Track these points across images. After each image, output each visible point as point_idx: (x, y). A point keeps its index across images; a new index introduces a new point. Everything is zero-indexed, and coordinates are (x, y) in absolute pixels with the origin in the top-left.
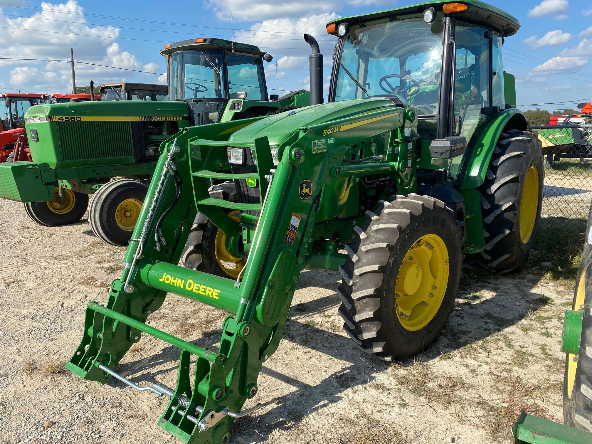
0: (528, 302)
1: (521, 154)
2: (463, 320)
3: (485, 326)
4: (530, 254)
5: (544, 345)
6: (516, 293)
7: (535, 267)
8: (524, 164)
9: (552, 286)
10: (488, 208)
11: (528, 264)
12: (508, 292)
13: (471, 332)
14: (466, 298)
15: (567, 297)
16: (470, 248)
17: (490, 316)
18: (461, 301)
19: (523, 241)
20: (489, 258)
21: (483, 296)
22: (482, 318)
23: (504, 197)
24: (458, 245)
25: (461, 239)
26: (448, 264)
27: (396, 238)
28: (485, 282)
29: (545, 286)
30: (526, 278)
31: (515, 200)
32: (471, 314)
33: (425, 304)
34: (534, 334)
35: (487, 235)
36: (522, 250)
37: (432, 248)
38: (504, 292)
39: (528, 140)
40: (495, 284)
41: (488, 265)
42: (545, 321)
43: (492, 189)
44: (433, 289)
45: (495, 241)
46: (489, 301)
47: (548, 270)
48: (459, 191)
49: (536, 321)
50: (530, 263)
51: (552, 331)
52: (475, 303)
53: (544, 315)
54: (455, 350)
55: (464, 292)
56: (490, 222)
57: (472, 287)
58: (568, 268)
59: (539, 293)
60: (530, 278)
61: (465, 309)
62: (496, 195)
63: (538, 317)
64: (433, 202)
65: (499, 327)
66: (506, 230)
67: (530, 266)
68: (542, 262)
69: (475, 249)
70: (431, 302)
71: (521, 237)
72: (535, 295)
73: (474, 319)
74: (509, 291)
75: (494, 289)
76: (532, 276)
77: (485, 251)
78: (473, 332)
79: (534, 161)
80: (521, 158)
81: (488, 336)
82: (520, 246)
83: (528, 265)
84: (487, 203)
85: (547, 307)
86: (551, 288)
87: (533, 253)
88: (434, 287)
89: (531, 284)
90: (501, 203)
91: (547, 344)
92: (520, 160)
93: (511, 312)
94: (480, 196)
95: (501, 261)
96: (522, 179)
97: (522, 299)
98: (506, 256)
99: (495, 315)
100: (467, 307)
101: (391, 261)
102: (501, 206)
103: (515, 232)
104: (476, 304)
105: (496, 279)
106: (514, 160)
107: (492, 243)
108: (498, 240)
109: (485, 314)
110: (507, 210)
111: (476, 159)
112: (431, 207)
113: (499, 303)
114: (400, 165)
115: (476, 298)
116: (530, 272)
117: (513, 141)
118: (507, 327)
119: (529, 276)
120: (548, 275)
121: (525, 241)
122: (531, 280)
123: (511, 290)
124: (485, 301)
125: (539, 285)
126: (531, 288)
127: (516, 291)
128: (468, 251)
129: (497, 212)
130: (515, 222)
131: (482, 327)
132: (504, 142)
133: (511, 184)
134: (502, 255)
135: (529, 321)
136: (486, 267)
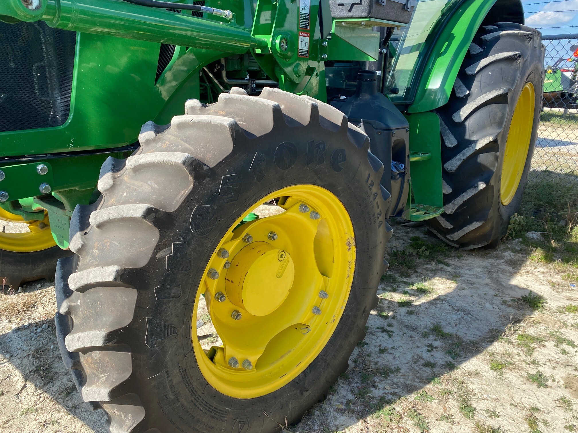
0: (505, 302)
1: (515, 55)
2: (390, 341)
3: (426, 356)
4: (512, 220)
5: (533, 408)
6: (487, 284)
7: (517, 240)
8: (518, 73)
9: (543, 273)
10: (452, 146)
11: (507, 235)
12: (474, 283)
13: (398, 370)
14: (405, 293)
15: (568, 294)
16: (418, 211)
17: (439, 331)
18: (397, 297)
19: (503, 201)
20: (450, 226)
21: (433, 289)
22: (425, 335)
23: (481, 128)
24: (377, 211)
25: (385, 197)
26: (354, 249)
27: (184, 192)
28: (440, 262)
29: (533, 273)
30: (502, 257)
31: (499, 134)
32: (407, 326)
33: (304, 327)
34: (515, 379)
35: (448, 190)
36: (501, 216)
37: (315, 214)
38: (468, 282)
39: (528, 35)
40: (456, 267)
41: (448, 237)
42: (533, 345)
43: (461, 113)
44: (320, 296)
45: (459, 201)
46: (442, 300)
47: (536, 245)
48: (408, 115)
49: (518, 345)
50: (511, 234)
51: (546, 371)
52: (417, 303)
53: (532, 331)
54: (358, 419)
55: (404, 279)
56: (454, 169)
57: (419, 270)
58: (565, 243)
59: (522, 285)
60: (509, 258)
61: (400, 315)
62: (467, 123)
63: (522, 336)
64: (310, 108)
65: (451, 360)
66: (480, 183)
67: (511, 238)
68: (528, 231)
69: (425, 213)
70: (315, 323)
71: (502, 194)
72: (517, 289)
73: (411, 337)
74: (475, 280)
75: (454, 276)
76: (512, 254)
77: (444, 215)
78: (402, 371)
79: (533, 74)
80: (515, 63)
81: (428, 381)
82: (499, 209)
83: (508, 237)
84: (452, 138)
85: (536, 314)
86: (541, 276)
87: (516, 220)
88: (323, 294)
89: (510, 269)
90: (474, 138)
91: (539, 405)
92: (513, 67)
93: (475, 325)
94: (441, 125)
95: (467, 232)
96: (513, 99)
97: (495, 298)
98: (476, 225)
99: (448, 330)
100: (403, 310)
101: (166, 253)
102: (475, 142)
103: (493, 187)
104: (420, 306)
105: (458, 257)
106: (502, 66)
107: (456, 203)
108: (465, 199)
109: (432, 327)
110: (484, 150)
111: (440, 60)
112: (305, 118)
113: (457, 305)
114: (278, 42)
115: (422, 292)
116: (509, 248)
117: (503, 36)
118: (466, 359)
119: (508, 255)
120: (538, 254)
121: (506, 200)
122: (510, 260)
123: (480, 277)
124: (436, 299)
125: (523, 270)
126: (512, 275)
127: (488, 281)
128: (411, 216)
129: (468, 152)
130: (495, 171)
131: (422, 359)
132: (488, 37)
133: (494, 106)
134: (470, 222)
135: (507, 346)
136: (444, 239)
